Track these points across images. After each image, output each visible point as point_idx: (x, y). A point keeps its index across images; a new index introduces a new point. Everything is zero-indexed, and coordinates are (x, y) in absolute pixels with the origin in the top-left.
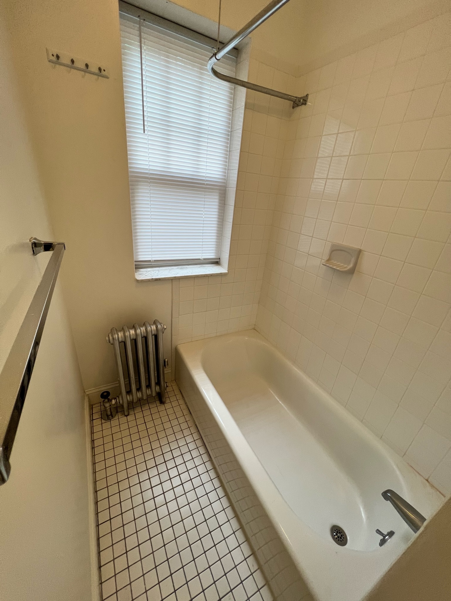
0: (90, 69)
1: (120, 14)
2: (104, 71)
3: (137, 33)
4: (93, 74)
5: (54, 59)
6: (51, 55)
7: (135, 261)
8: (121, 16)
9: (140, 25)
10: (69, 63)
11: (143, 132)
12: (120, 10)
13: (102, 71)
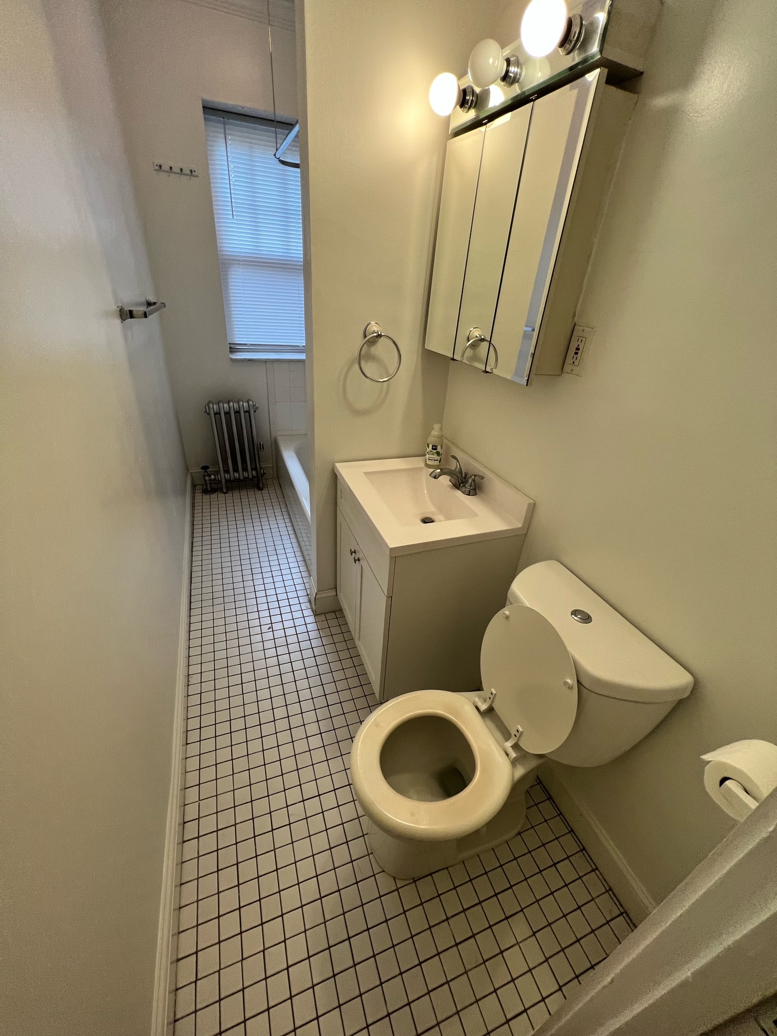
0: (184, 172)
1: (204, 117)
2: (195, 171)
3: (222, 130)
4: (187, 175)
5: (157, 168)
6: (155, 165)
7: (229, 344)
8: (205, 119)
9: (224, 124)
10: (169, 170)
11: (232, 217)
12: (204, 114)
13: (193, 172)
